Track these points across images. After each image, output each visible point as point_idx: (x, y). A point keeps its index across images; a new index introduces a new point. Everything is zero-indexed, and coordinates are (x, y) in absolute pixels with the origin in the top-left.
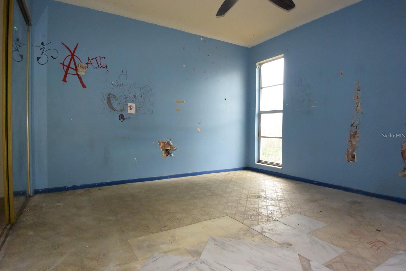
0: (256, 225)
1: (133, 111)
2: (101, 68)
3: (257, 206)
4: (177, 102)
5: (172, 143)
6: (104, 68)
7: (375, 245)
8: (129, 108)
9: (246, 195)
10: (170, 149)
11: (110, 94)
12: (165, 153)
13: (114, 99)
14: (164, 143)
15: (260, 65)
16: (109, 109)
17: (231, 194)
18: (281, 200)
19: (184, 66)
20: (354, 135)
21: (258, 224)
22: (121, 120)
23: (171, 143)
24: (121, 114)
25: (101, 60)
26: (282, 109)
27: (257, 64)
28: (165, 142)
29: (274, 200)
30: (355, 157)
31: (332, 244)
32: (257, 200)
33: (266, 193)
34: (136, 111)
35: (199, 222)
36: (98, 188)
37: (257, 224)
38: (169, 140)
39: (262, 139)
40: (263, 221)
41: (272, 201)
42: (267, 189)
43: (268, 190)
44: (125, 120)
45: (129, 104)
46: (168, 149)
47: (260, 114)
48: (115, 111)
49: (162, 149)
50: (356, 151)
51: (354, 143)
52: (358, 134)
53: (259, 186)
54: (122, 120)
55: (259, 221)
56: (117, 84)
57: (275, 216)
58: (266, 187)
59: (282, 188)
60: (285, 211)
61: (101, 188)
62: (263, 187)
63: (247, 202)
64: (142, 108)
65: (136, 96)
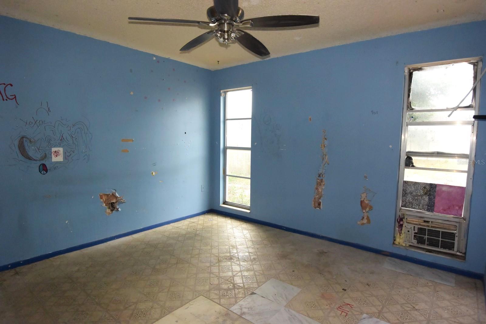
0: (234, 305)
1: (60, 159)
2: (7, 100)
3: (230, 274)
4: (123, 140)
5: (118, 194)
6: (12, 99)
7: (344, 311)
8: (54, 154)
9: (217, 256)
10: (116, 202)
11: (23, 137)
12: (109, 208)
13: (29, 144)
14: (108, 195)
15: (225, 93)
16: (21, 157)
17: (200, 258)
18: (254, 259)
19: (132, 93)
20: (319, 184)
21: (236, 302)
22: (42, 172)
23: (117, 195)
24: (41, 164)
25: (6, 89)
26: (250, 147)
27: (222, 91)
28: (109, 194)
29: (247, 261)
30: (321, 204)
31: (308, 317)
32: (229, 263)
33: (237, 251)
34: (65, 158)
35: (170, 312)
36: (12, 272)
37: (235, 303)
38: (114, 191)
39: (227, 177)
40: (240, 296)
41: (246, 263)
42: (237, 244)
43: (239, 246)
44: (48, 171)
45: (54, 149)
46: (113, 203)
47: (225, 149)
48: (32, 160)
49: (105, 203)
50: (322, 198)
51: (320, 190)
52: (324, 182)
53: (228, 239)
54: (44, 171)
55: (237, 297)
56: (34, 122)
57: (252, 286)
58: (237, 240)
59: (253, 239)
60: (260, 276)
61: (18, 269)
62: (233, 241)
63: (219, 270)
64: (74, 153)
65: (64, 137)
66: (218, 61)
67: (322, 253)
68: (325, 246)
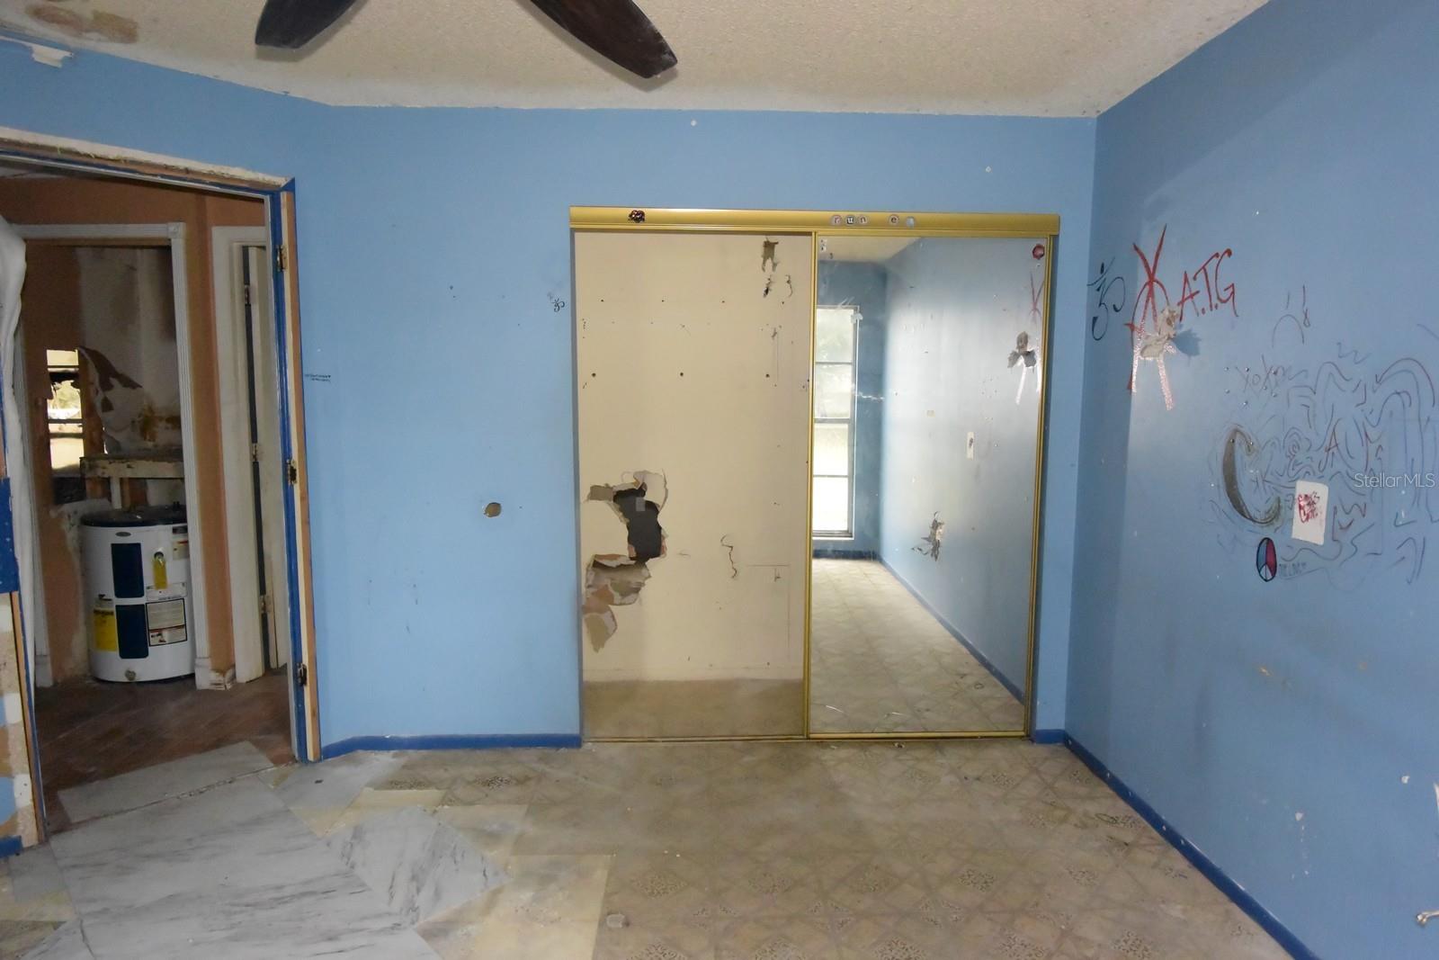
1: (1316, 532)
2: (1216, 307)
6: (1226, 301)
8: (1300, 508)
11: (1235, 432)
13: (1245, 458)
16: (1225, 502)
22: (1263, 572)
24: (1263, 541)
25: (1219, 268)
34: (1335, 531)
44: (1278, 572)
45: (1303, 487)
54: (1268, 571)
56: (1264, 376)
64: (1364, 516)
65: (1340, 437)
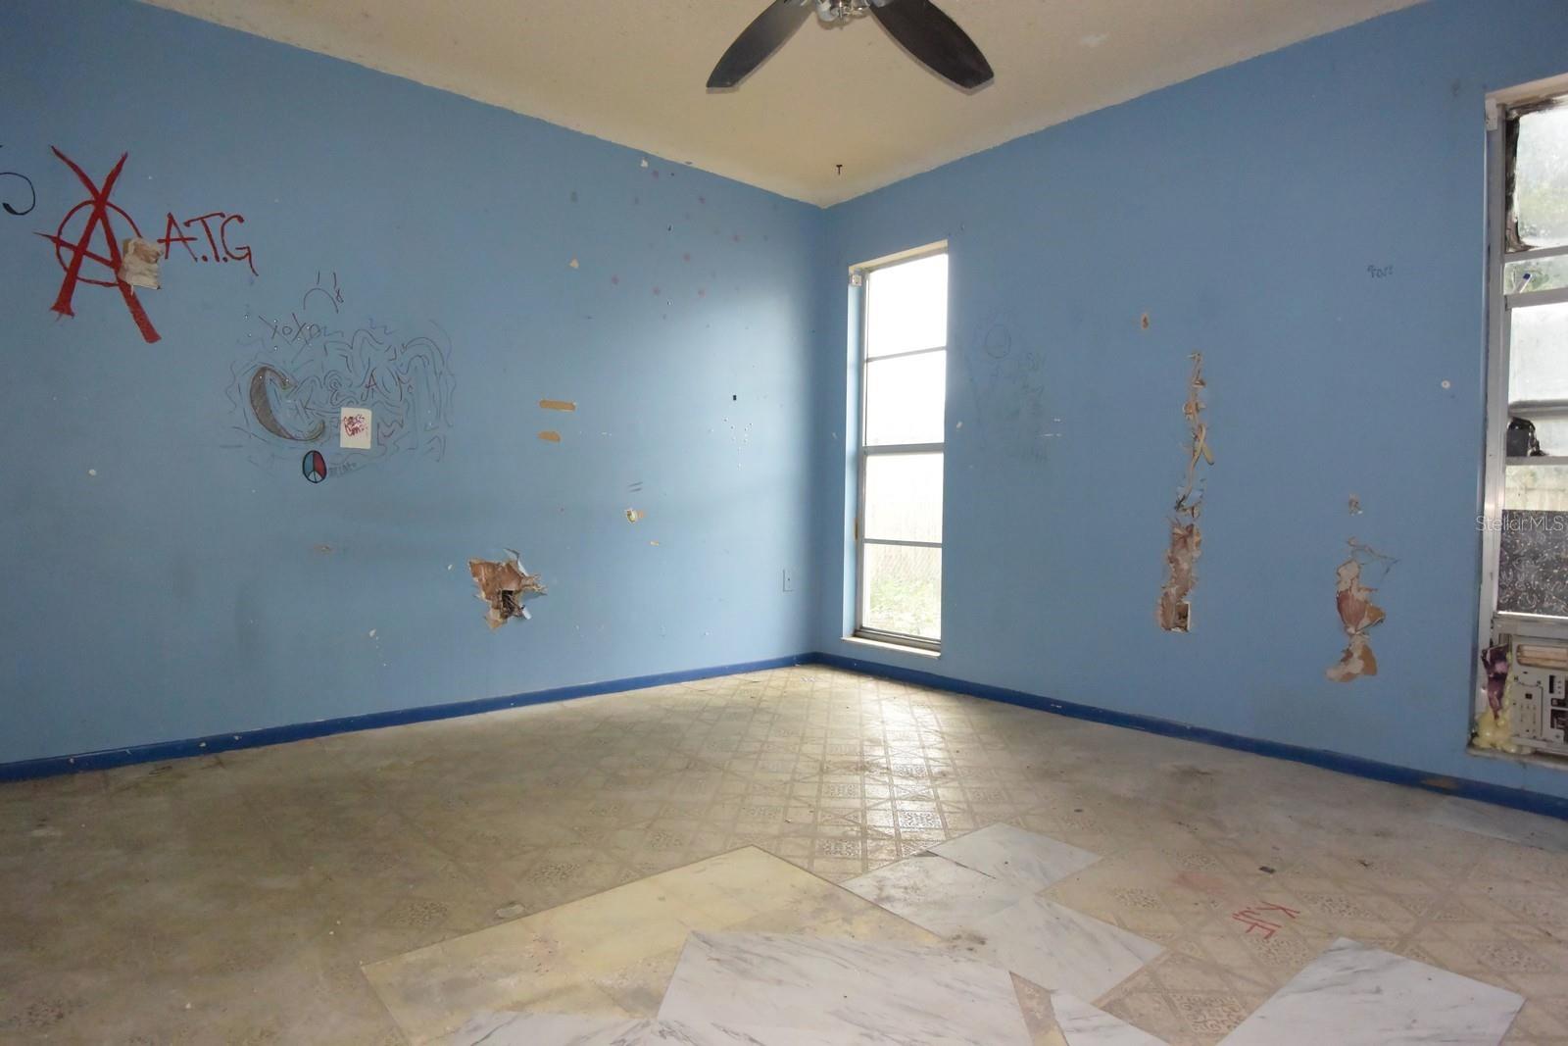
0: (857, 875)
1: (363, 441)
2: (225, 259)
3: (856, 803)
4: (544, 404)
5: (525, 567)
6: (239, 259)
7: (1260, 923)
8: (346, 426)
9: (816, 761)
10: (518, 592)
11: (263, 370)
12: (497, 608)
13: (280, 391)
14: (494, 567)
15: (864, 274)
16: (256, 427)
17: (760, 763)
18: (943, 774)
19: (575, 264)
20: (1184, 539)
21: (865, 870)
22: (311, 477)
23: (522, 569)
24: (310, 453)
25: (225, 227)
26: (943, 441)
27: (851, 269)
28: (498, 564)
29: (917, 778)
30: (1189, 614)
31: (1119, 926)
32: (857, 779)
33: (886, 753)
34: (377, 440)
35: (643, 876)
36: (211, 759)
37: (860, 871)
38: (513, 557)
39: (868, 547)
40: (880, 858)
41: (911, 783)
42: (889, 737)
43: (894, 740)
44: (328, 475)
45: (346, 412)
46: (511, 592)
47: (862, 454)
48: (285, 437)
49: (484, 590)
50: (1191, 592)
51: (1185, 566)
52: (1198, 534)
53: (861, 725)
54: (317, 474)
55: (870, 857)
56: (296, 329)
57: (925, 836)
58: (887, 728)
59: (944, 729)
60: (958, 815)
61: (225, 755)
62: (875, 729)
63: (820, 790)
64: (402, 426)
65: (377, 378)
66: (839, 166)
67: (1191, 773)
68: (1206, 756)
